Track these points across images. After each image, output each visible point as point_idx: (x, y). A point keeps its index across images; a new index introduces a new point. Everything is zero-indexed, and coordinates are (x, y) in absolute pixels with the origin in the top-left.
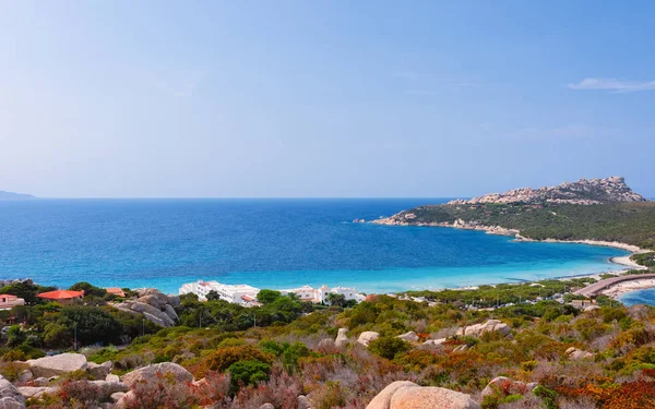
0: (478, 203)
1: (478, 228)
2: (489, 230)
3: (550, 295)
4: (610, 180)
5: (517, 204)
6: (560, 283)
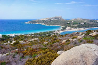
0: (41, 20)
1: (41, 24)
4: (60, 16)
5: (46, 20)
6: (52, 32)
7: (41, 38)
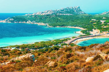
0: (35, 15)
1: (35, 23)
2: (39, 24)
3: (57, 44)
4: (76, 7)
5: (48, 15)
6: (60, 40)
7: (39, 55)
